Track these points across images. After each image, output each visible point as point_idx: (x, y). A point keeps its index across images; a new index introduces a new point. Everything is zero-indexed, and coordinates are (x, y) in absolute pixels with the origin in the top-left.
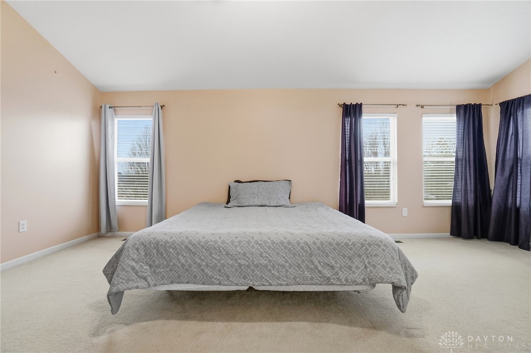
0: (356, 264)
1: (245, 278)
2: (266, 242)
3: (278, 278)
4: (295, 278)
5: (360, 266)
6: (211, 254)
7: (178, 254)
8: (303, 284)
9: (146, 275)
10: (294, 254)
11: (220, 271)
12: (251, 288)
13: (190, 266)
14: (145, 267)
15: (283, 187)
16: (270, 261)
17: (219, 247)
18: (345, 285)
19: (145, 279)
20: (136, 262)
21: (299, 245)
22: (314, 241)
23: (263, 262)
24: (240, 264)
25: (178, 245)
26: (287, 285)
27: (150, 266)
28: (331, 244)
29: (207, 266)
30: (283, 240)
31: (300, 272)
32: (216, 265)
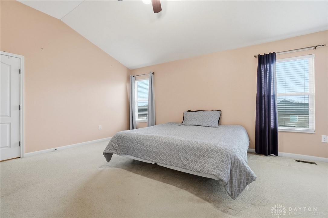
0: (201, 160)
1: (149, 157)
2: (159, 141)
3: (163, 160)
4: (170, 162)
5: (202, 162)
6: (138, 143)
7: (127, 142)
8: (174, 166)
9: (117, 149)
10: (171, 149)
11: (140, 151)
12: (156, 164)
13: (131, 147)
14: (117, 146)
15: (214, 114)
16: (160, 151)
17: (141, 141)
18: (192, 170)
19: (116, 150)
20: (114, 143)
21: (173, 145)
22: (181, 144)
23: (157, 150)
24: (147, 150)
25: (127, 138)
26: (166, 164)
27: (119, 146)
28: (189, 147)
29: (136, 149)
30: (167, 141)
31: (173, 159)
32: (139, 149)
